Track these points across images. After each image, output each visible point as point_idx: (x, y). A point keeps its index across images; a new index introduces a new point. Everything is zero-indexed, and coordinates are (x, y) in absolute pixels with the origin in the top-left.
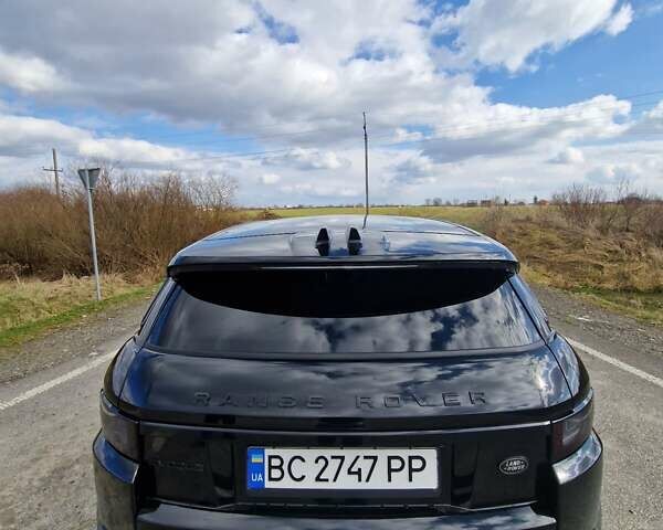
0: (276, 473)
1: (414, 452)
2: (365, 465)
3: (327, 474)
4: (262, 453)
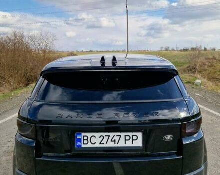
0: (86, 142)
1: (134, 134)
4: (81, 135)
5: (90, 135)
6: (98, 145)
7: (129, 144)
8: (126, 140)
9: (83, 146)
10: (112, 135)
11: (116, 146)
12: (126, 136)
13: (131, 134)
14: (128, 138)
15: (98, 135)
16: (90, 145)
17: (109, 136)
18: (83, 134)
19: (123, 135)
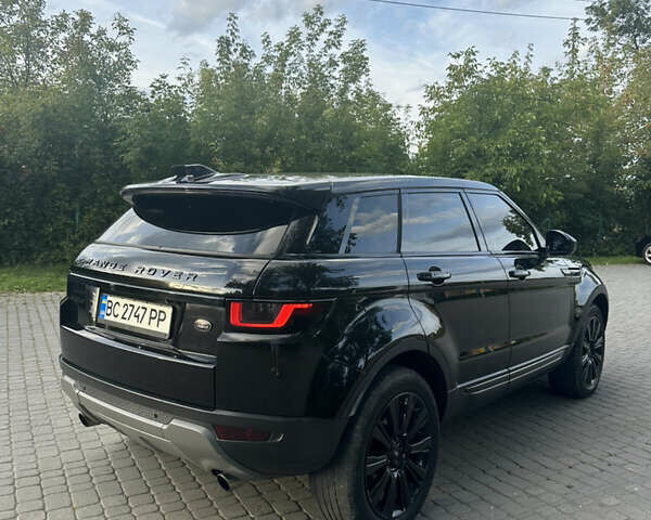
0: (109, 311)
1: (162, 308)
2: (141, 312)
3: (127, 316)
4: (106, 297)
5: (114, 299)
6: (119, 320)
7: (153, 327)
8: (151, 318)
9: (106, 318)
10: (137, 304)
11: (139, 325)
12: (152, 310)
13: (158, 308)
14: (154, 314)
15: (123, 301)
16: (111, 318)
17: (133, 306)
18: (109, 298)
19: (150, 306)
